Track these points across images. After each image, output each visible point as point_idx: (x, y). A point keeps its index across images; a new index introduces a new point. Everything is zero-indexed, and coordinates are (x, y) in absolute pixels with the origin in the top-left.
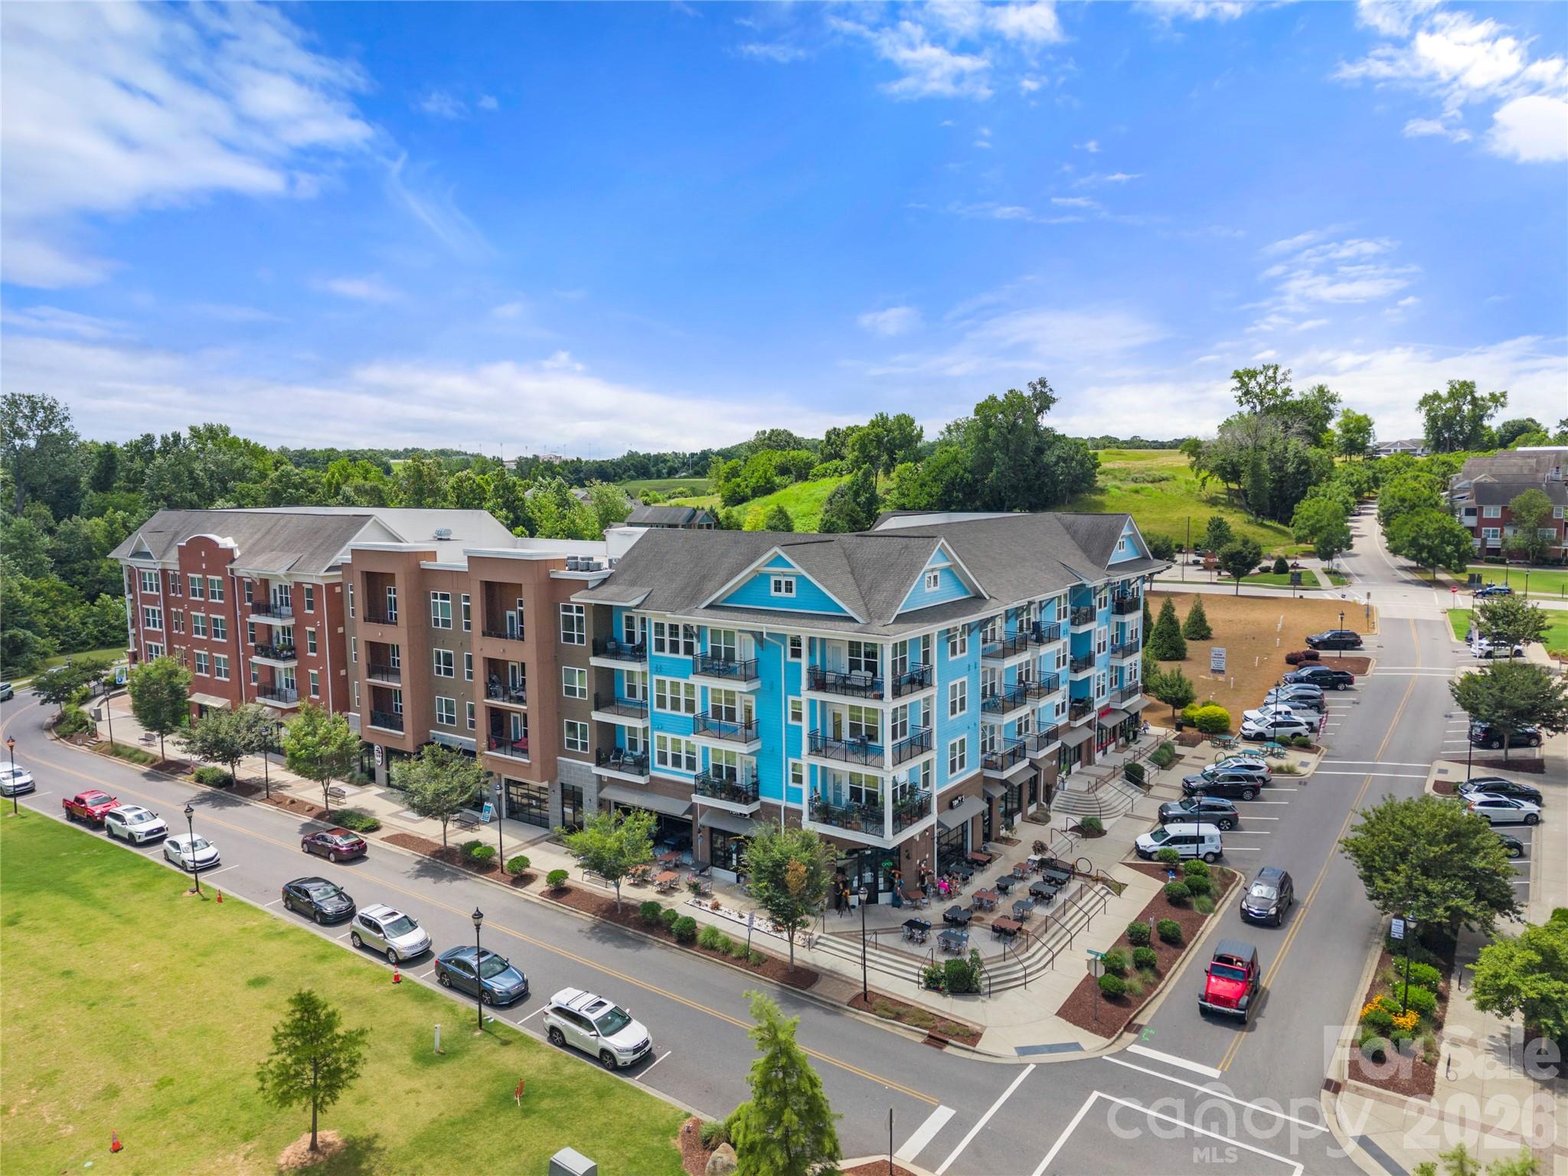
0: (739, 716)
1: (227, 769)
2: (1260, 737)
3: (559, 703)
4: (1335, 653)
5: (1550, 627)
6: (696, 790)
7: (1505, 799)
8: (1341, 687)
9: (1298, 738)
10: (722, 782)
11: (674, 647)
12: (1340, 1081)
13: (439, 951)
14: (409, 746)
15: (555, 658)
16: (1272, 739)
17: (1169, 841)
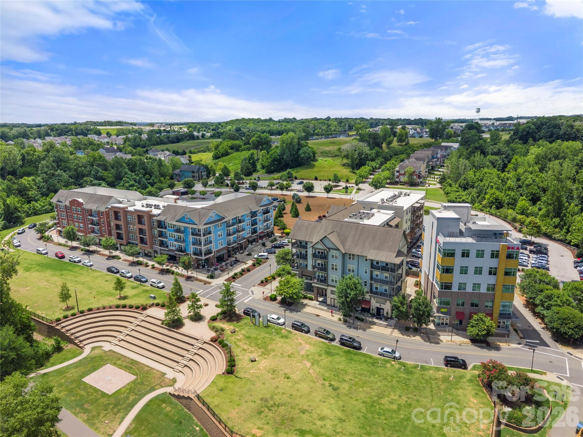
0: (182, 239)
1: (87, 248)
3: (152, 236)
6: (176, 251)
10: (180, 250)
11: (171, 227)
13: (133, 276)
14: (125, 243)
15: (151, 228)
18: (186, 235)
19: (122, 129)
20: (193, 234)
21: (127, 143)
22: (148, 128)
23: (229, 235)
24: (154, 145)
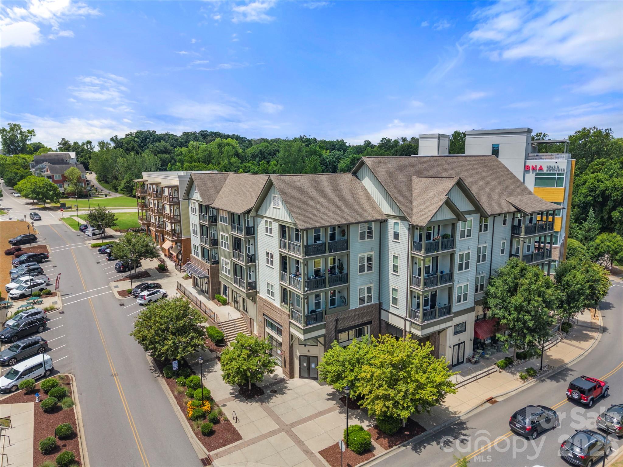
2: (22, 297)
4: (28, 246)
5: (117, 219)
7: (155, 290)
8: (43, 261)
9: (44, 291)
12: (206, 456)
16: (30, 295)
17: (21, 375)
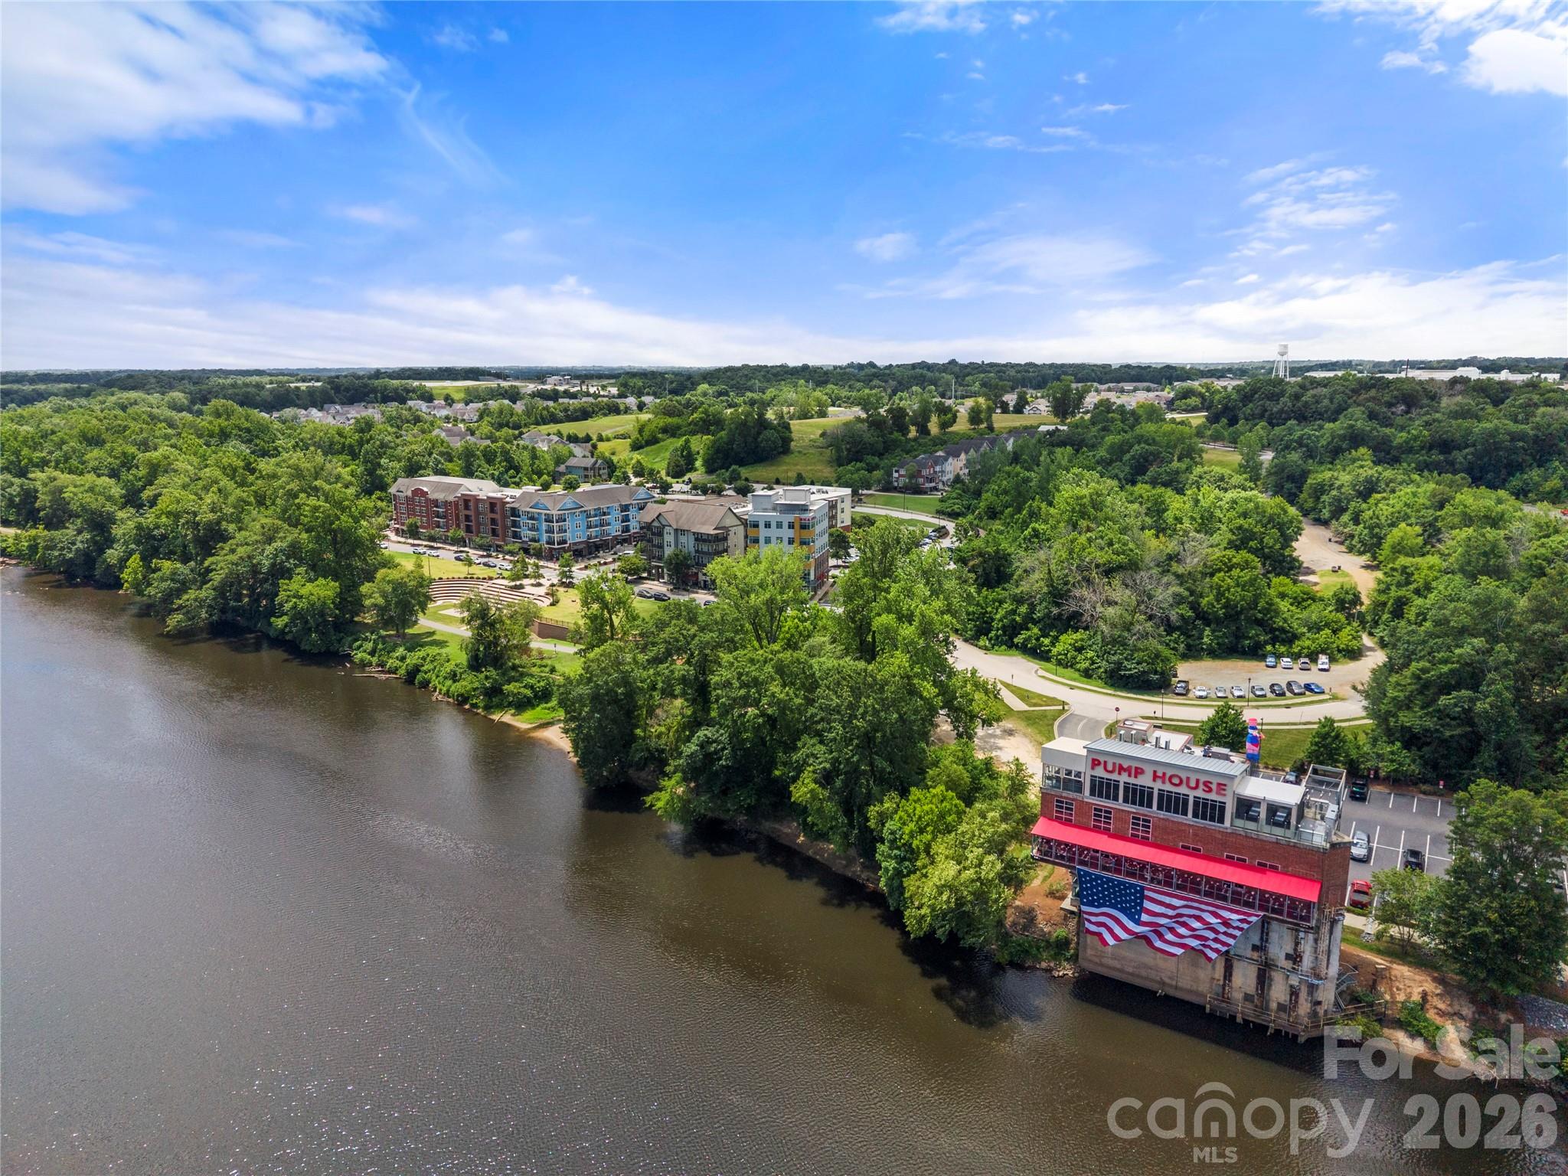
0: (536, 528)
3: (505, 527)
10: (534, 540)
11: (525, 515)
14: (475, 536)
15: (504, 517)
18: (540, 523)
19: (476, 389)
20: (546, 521)
21: (487, 419)
22: (531, 387)
23: (589, 527)
24: (537, 424)
